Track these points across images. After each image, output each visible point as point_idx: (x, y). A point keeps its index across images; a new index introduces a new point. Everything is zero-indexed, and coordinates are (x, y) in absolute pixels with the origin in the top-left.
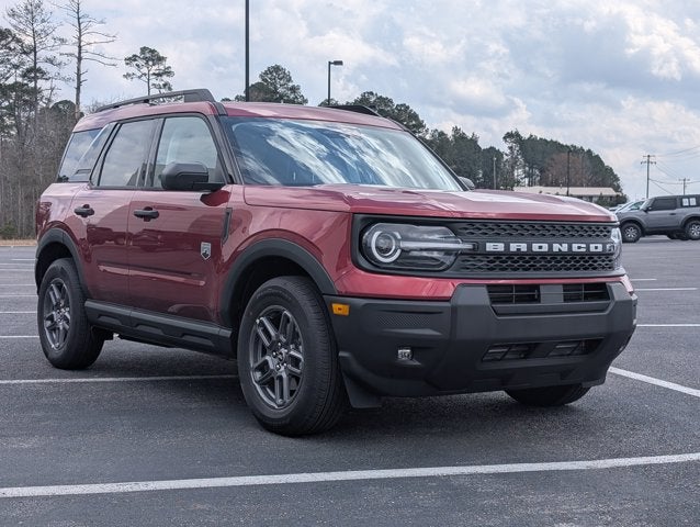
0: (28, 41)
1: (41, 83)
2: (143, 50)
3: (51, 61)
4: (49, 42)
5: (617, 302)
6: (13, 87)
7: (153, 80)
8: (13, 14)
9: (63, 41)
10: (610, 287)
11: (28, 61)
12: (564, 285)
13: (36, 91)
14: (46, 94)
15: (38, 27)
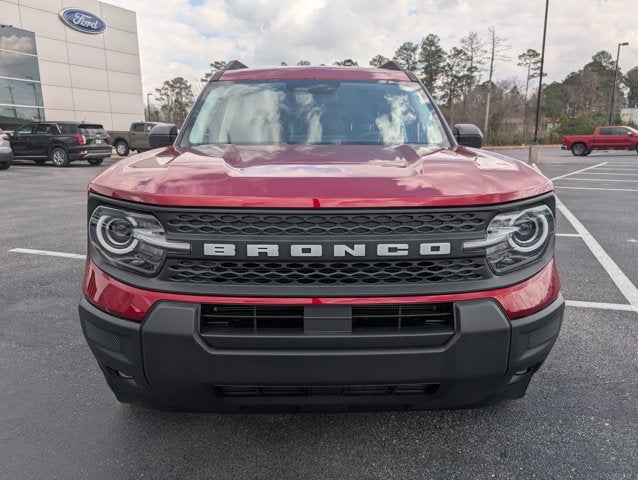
0: (469, 54)
1: (475, 74)
2: (529, 51)
3: (479, 62)
4: (479, 53)
5: (466, 337)
6: (463, 77)
7: (532, 66)
8: (463, 41)
9: (486, 52)
10: (458, 310)
11: (469, 64)
12: (356, 310)
13: (472, 77)
14: (477, 78)
15: (474, 46)
